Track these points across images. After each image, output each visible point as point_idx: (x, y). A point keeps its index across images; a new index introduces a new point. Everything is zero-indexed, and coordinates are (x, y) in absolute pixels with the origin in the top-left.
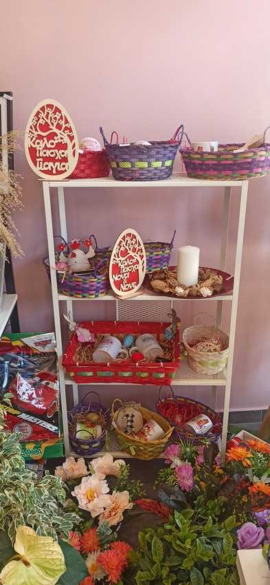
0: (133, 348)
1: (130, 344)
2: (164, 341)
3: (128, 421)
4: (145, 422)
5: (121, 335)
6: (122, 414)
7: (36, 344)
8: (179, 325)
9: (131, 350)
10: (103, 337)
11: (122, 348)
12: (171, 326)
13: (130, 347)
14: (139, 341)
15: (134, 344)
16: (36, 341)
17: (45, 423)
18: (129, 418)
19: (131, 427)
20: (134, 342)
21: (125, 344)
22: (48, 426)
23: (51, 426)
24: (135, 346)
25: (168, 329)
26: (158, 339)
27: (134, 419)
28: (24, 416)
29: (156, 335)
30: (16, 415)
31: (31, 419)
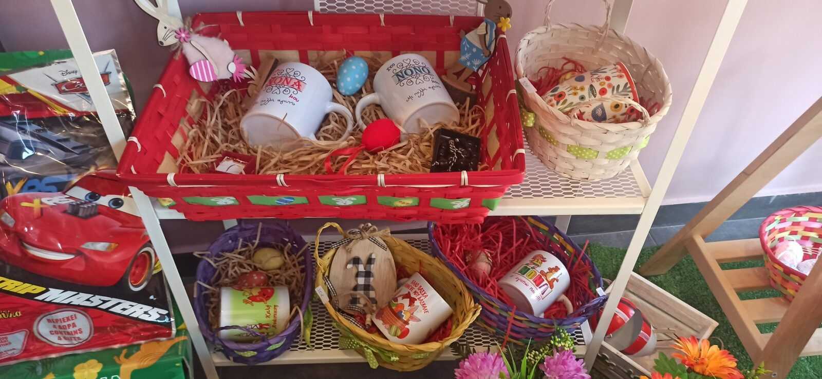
0: (367, 99)
1: (358, 86)
2: (458, 74)
3: (358, 275)
4: (402, 272)
5: (331, 54)
6: (341, 257)
7: (58, 86)
8: (507, 24)
9: (360, 105)
10: (277, 63)
11: (334, 99)
12: (481, 29)
13: (359, 94)
14: (383, 76)
15: (369, 85)
16: (60, 78)
17: (126, 304)
18: (361, 268)
19: (367, 287)
20: (371, 76)
21: (342, 85)
22: (138, 311)
23: (147, 308)
24: (372, 90)
25: (472, 37)
26: (440, 69)
27: (373, 268)
28: (55, 295)
29: (434, 54)
30: (30, 296)
31: (81, 299)
